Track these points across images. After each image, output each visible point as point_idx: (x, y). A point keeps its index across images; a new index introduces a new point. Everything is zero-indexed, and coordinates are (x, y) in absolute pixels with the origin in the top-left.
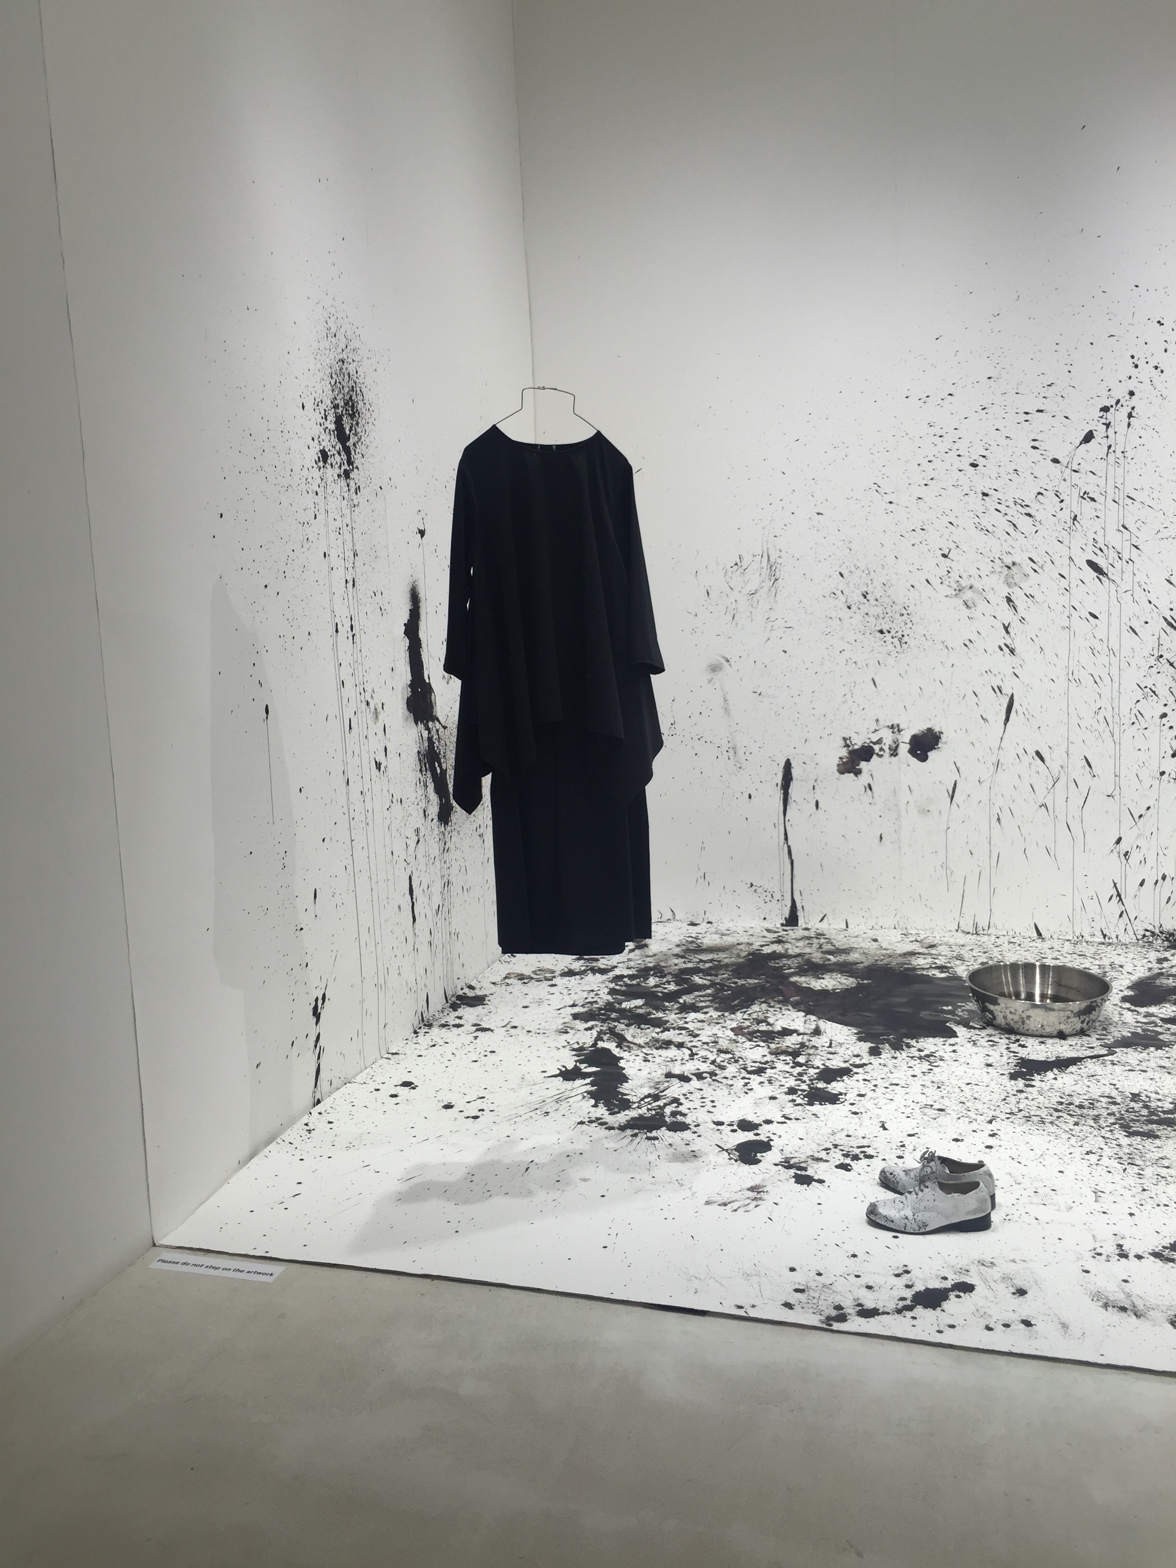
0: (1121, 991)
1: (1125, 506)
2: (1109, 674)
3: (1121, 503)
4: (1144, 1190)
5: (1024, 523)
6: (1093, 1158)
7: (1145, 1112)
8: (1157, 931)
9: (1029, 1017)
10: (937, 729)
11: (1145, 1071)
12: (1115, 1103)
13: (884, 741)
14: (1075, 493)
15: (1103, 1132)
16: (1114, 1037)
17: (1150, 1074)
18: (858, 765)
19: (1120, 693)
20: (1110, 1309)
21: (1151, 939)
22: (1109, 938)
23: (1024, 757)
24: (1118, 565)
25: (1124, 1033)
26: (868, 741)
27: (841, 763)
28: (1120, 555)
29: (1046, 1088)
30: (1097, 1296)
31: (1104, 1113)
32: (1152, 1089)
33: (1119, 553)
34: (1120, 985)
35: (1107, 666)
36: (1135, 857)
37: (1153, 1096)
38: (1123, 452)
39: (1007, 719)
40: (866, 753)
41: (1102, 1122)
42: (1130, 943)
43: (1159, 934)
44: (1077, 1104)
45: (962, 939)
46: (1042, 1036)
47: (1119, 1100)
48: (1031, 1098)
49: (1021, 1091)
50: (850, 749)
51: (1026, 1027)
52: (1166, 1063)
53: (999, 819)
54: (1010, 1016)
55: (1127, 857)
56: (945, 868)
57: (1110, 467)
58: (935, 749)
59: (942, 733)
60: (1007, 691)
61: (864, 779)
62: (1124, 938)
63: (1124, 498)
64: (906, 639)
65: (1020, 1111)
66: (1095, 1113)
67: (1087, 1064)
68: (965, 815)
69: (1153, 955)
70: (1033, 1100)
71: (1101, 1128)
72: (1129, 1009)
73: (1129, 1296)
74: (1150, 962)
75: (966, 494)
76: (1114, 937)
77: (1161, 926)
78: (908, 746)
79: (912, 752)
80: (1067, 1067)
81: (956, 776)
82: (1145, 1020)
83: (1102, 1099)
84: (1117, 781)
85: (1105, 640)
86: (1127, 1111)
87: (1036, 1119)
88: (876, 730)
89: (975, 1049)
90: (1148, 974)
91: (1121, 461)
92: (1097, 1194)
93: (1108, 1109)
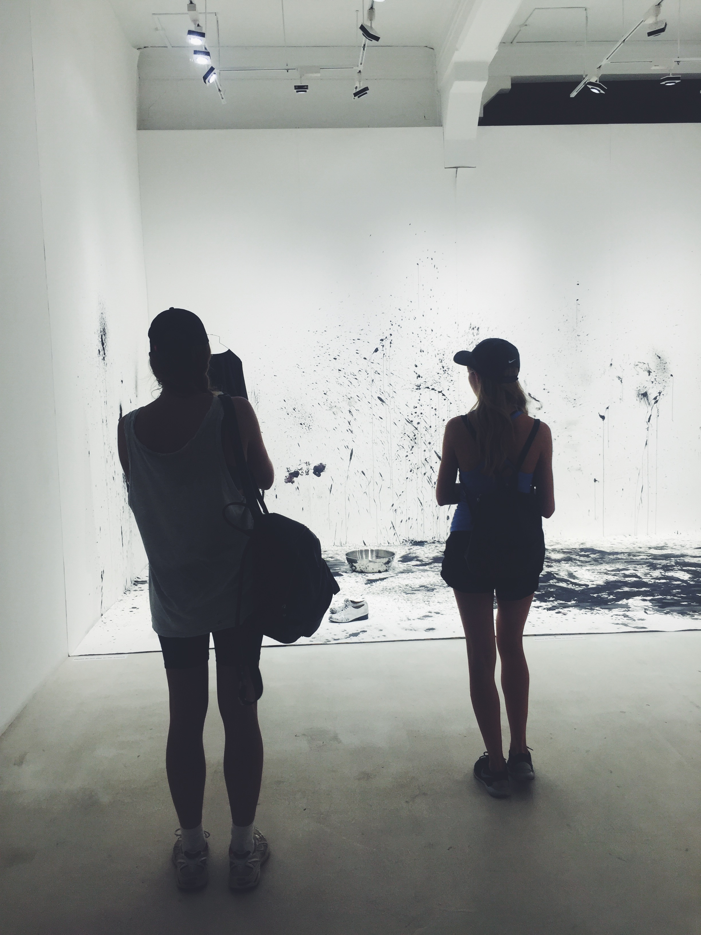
0: (397, 559)
1: (391, 377)
2: (387, 440)
3: (389, 375)
4: (413, 606)
5: (354, 382)
6: (396, 600)
7: (411, 588)
8: (407, 540)
9: (368, 566)
10: (324, 464)
11: (409, 579)
12: (401, 587)
13: (303, 469)
14: (373, 371)
15: (398, 594)
16: (397, 571)
17: (411, 579)
18: (293, 479)
19: (391, 447)
20: (407, 630)
21: (405, 543)
22: (390, 544)
23: (357, 473)
24: (389, 398)
25: (400, 570)
26: (297, 469)
27: (286, 478)
28: (389, 395)
29: (378, 586)
30: (403, 628)
31: (398, 590)
32: (412, 583)
33: (389, 394)
34: (397, 557)
35: (386, 437)
36: (399, 511)
37: (412, 585)
38: (389, 356)
39: (351, 458)
40: (296, 474)
41: (397, 592)
42: (398, 545)
43: (408, 541)
44: (389, 588)
45: (336, 548)
46: (373, 573)
47: (402, 586)
48: (373, 589)
49: (370, 587)
50: (290, 472)
51: (367, 570)
52: (416, 576)
53: (349, 499)
54: (362, 567)
55: (396, 511)
56: (328, 520)
57: (384, 361)
58: (323, 471)
59: (326, 465)
60: (350, 448)
61: (295, 485)
62: (396, 543)
63: (390, 374)
64: (310, 427)
65: (370, 592)
66: (395, 590)
67: (390, 579)
68: (336, 498)
69: (407, 548)
70: (374, 589)
71: (397, 593)
72: (401, 564)
73: (412, 627)
74: (406, 550)
75: (333, 370)
76: (392, 543)
77: (409, 538)
78: (313, 471)
79: (315, 473)
80: (383, 580)
81: (332, 483)
82: (407, 566)
83: (396, 587)
84: (391, 482)
85: (385, 427)
86: (405, 589)
87: (376, 593)
88: (300, 464)
89: (351, 578)
90: (406, 554)
91: (388, 359)
92: (399, 608)
93: (399, 589)
